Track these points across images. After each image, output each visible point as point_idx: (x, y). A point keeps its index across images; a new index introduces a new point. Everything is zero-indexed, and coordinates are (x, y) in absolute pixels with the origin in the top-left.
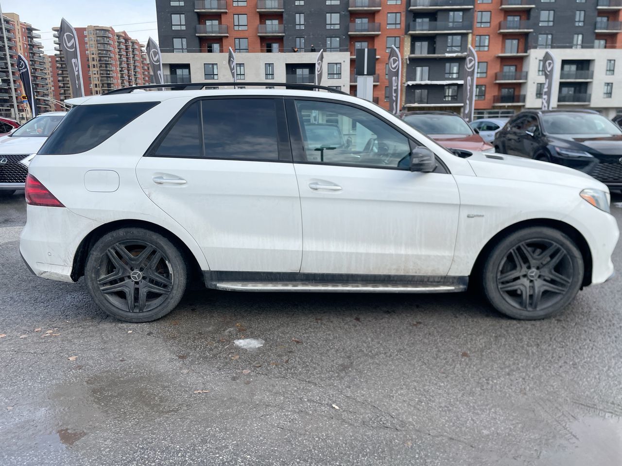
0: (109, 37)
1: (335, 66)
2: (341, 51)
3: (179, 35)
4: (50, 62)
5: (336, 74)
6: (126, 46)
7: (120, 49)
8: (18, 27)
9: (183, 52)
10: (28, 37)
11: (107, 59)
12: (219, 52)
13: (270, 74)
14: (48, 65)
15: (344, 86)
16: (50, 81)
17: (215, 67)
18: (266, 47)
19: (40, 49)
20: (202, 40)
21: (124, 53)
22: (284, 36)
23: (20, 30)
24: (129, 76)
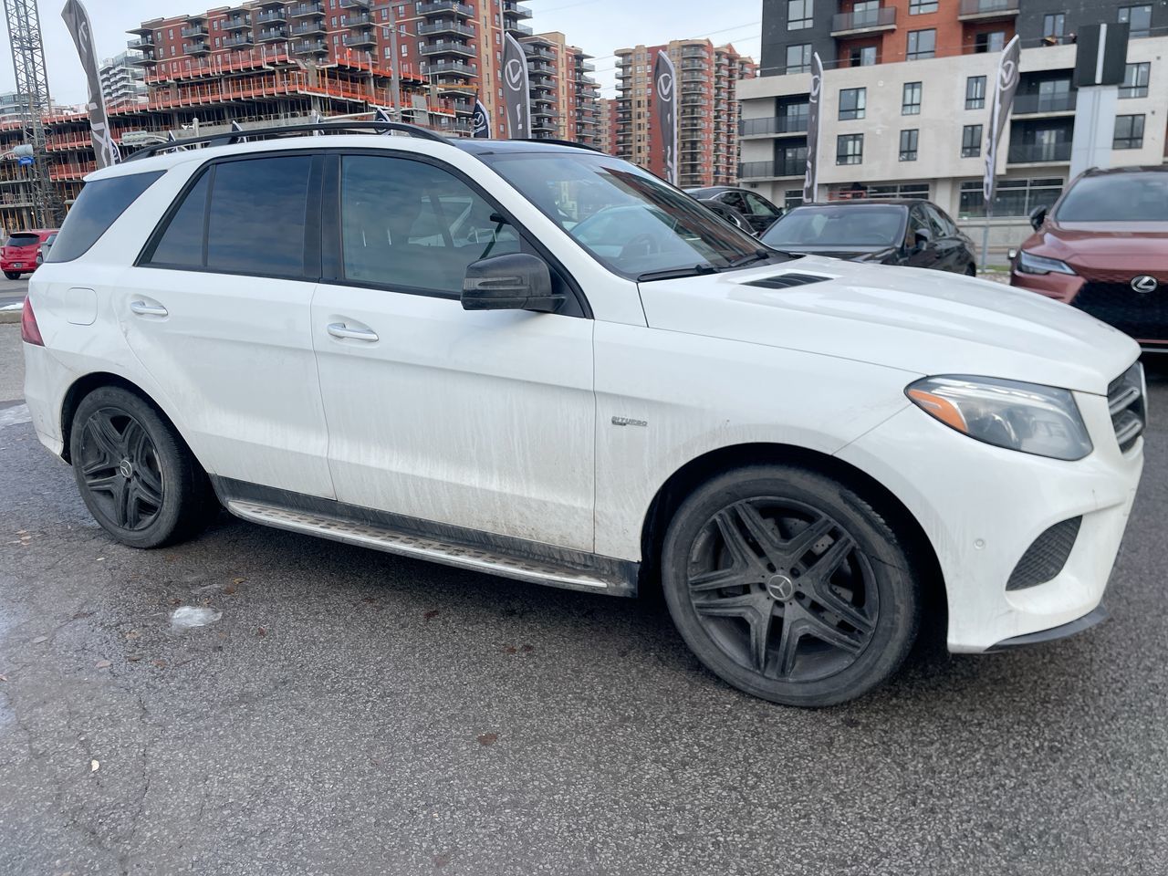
0: (702, 58)
1: (1135, 69)
2: (1153, 34)
3: (799, 39)
4: (609, 111)
5: (1136, 87)
6: (730, 71)
7: (718, 77)
8: (562, 56)
9: (803, 71)
10: (577, 71)
11: (695, 98)
12: (873, 62)
13: (976, 99)
14: (605, 117)
15: (1153, 113)
16: (607, 144)
17: (861, 94)
18: (975, 40)
19: (595, 90)
20: (841, 43)
21: (725, 84)
22: (1017, 15)
23: (565, 61)
24: (729, 126)
